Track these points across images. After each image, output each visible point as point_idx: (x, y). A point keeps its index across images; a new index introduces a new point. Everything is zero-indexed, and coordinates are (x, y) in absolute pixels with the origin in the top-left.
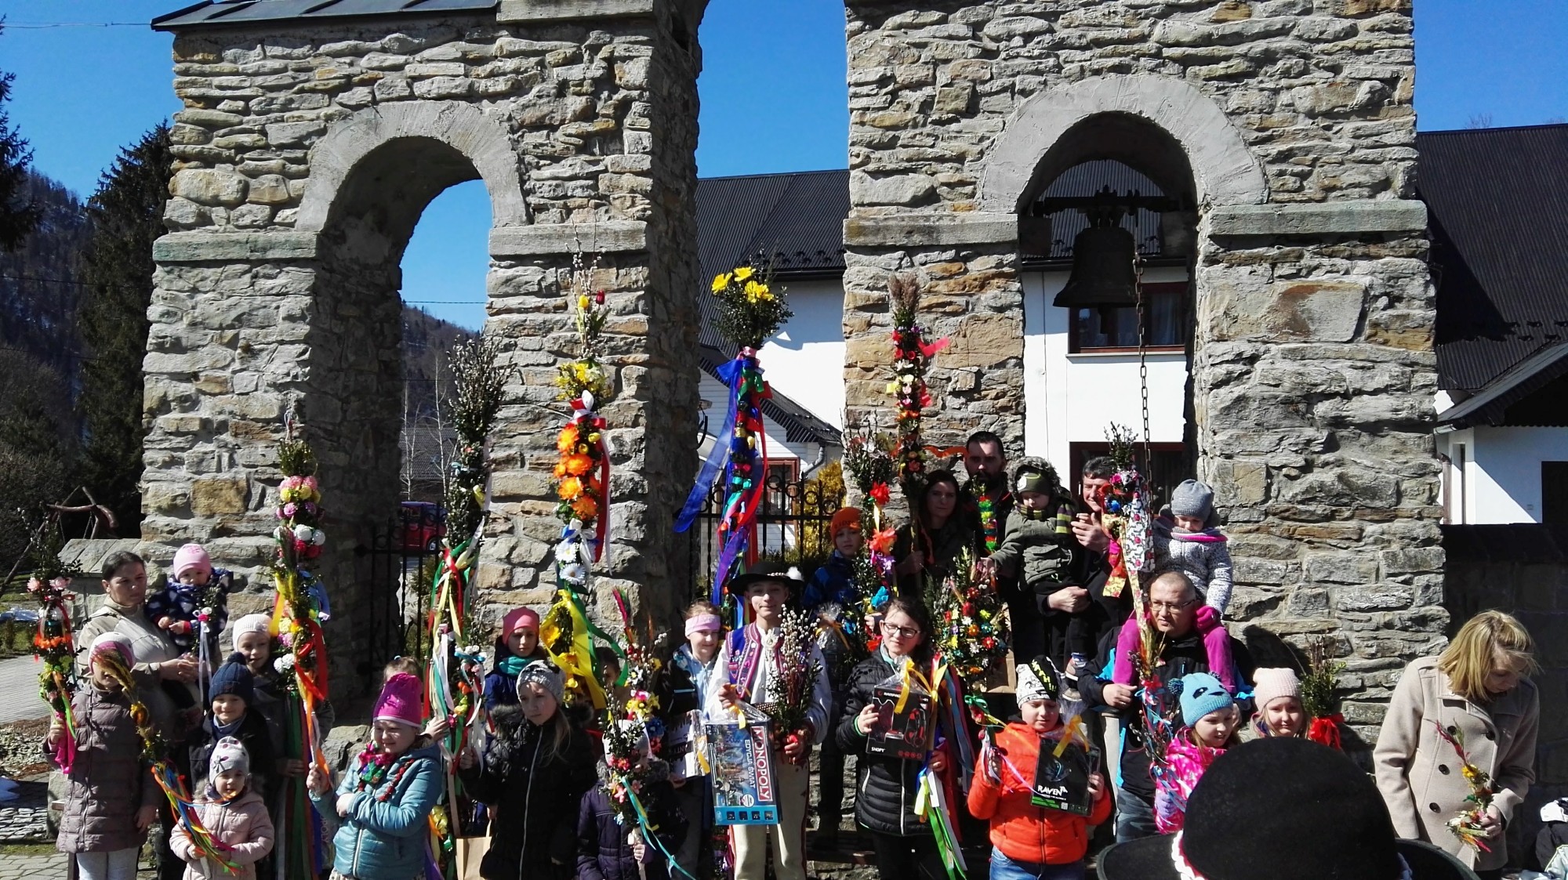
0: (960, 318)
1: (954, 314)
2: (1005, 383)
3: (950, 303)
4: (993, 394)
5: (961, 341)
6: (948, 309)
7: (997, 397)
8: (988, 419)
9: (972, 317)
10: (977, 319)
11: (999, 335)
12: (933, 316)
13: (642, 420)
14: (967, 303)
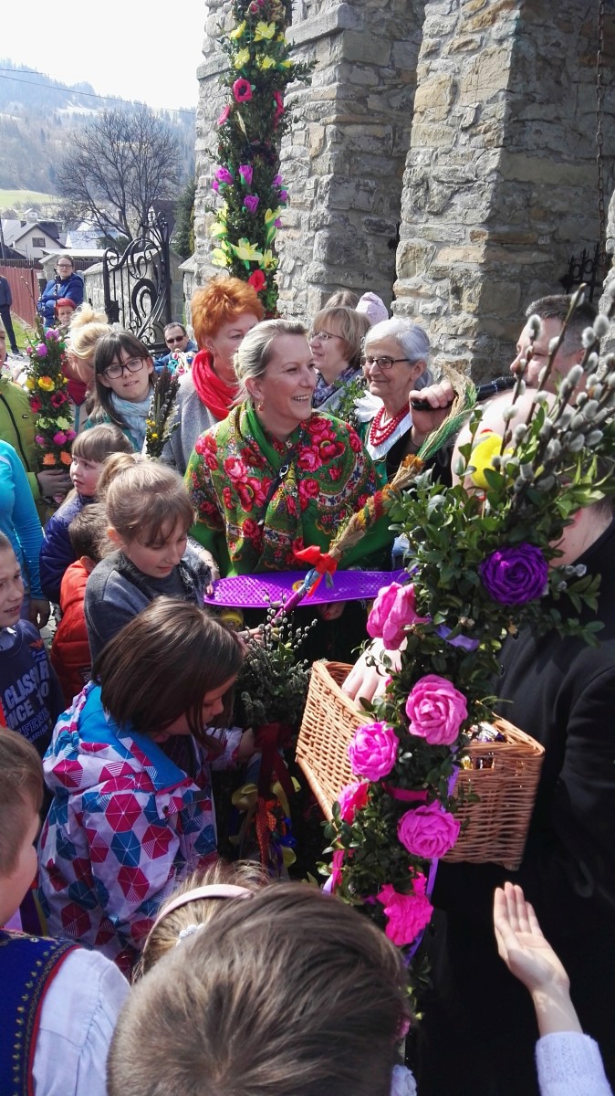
0: (476, 56)
1: (473, 51)
2: (494, 116)
3: (471, 41)
4: (483, 128)
5: (475, 76)
6: (470, 47)
7: (485, 132)
8: (478, 152)
9: (483, 53)
10: (486, 54)
11: (496, 69)
12: (460, 57)
13: (332, 169)
14: (482, 39)
